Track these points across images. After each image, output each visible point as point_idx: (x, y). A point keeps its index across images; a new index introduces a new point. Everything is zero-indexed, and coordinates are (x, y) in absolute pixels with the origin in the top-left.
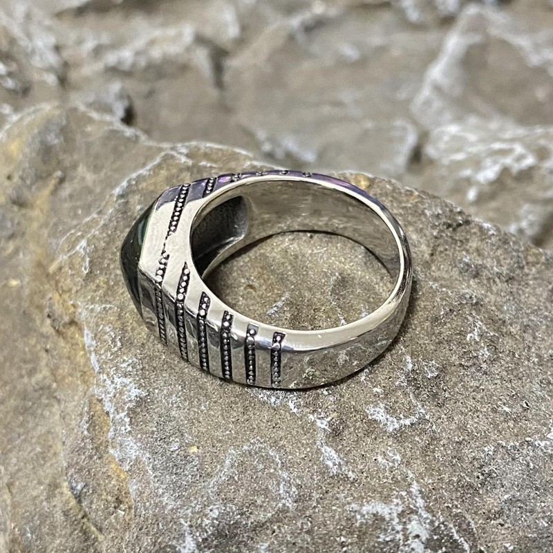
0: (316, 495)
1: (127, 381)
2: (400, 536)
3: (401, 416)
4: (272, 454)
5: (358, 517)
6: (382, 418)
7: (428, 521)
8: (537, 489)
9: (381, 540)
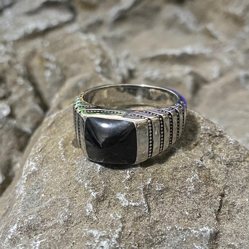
2: (95, 245)
3: (132, 201)
6: (121, 199)
7: (114, 244)
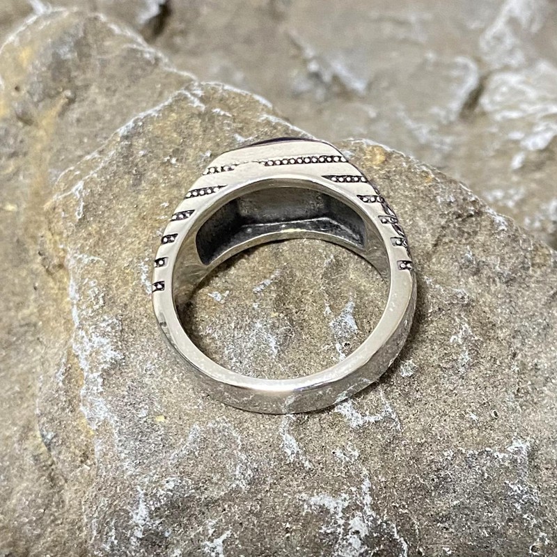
0: (269, 480)
5: (306, 506)
6: (347, 413)
7: (372, 518)
8: (487, 499)
9: (322, 531)
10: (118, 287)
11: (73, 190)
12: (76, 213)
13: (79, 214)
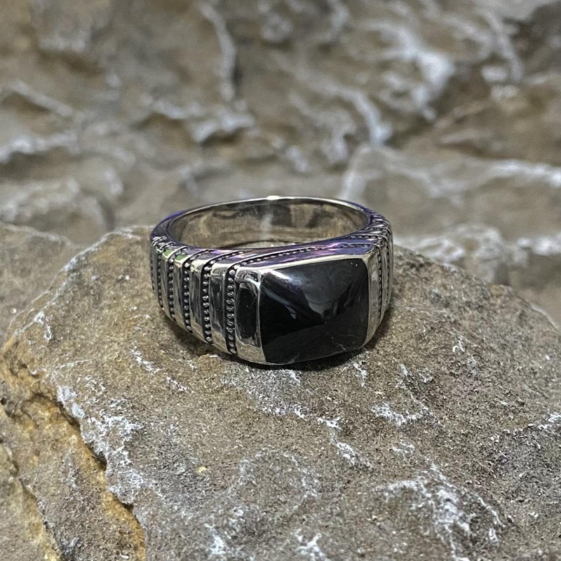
1: (119, 418)
2: (431, 502)
3: (407, 412)
4: (287, 456)
5: (387, 494)
6: (389, 415)
7: (454, 490)
9: (413, 508)
10: (114, 376)
11: (35, 319)
12: (45, 336)
13: (48, 336)
